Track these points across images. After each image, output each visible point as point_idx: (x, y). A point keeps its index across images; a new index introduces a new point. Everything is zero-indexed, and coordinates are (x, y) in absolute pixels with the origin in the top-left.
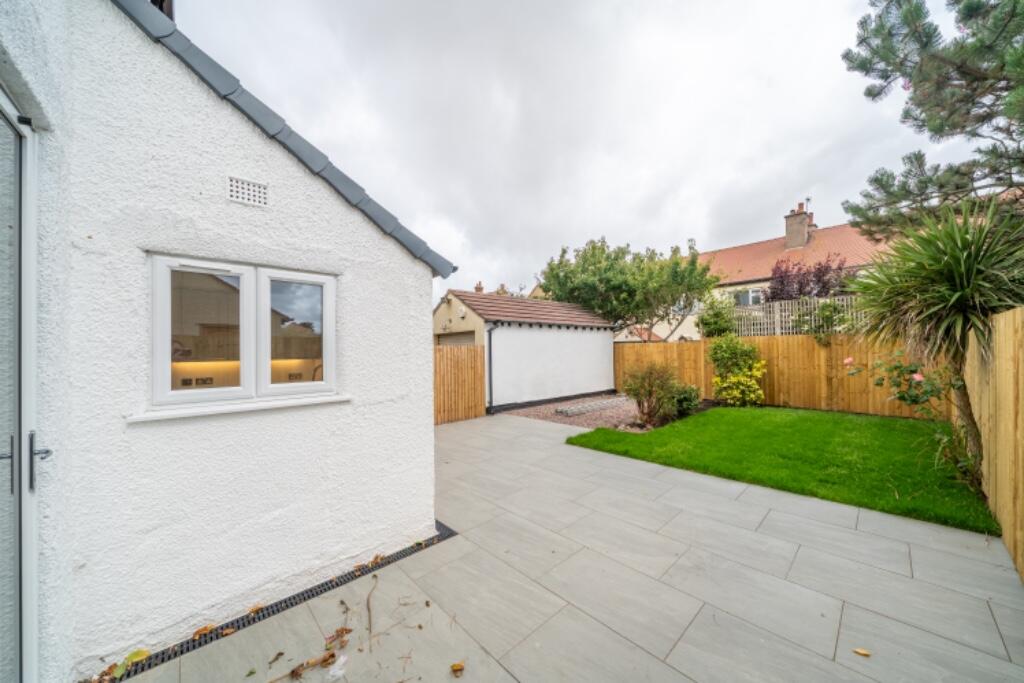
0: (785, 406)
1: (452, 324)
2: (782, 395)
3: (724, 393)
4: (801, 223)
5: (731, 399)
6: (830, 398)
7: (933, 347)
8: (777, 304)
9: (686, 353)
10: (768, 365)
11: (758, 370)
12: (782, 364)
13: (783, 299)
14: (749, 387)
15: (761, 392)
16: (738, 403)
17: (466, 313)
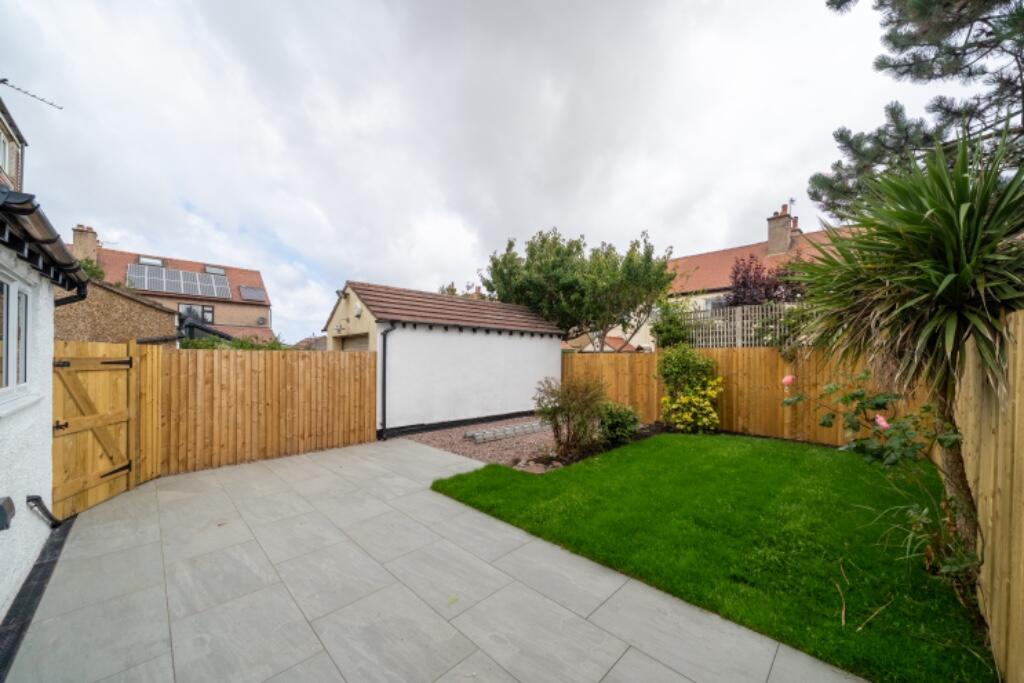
0: (744, 434)
1: (350, 325)
2: (740, 419)
3: (673, 416)
4: (783, 226)
5: (682, 423)
6: (794, 425)
7: (908, 368)
8: (739, 309)
9: (638, 366)
10: (727, 382)
11: (713, 389)
12: (741, 382)
13: (745, 303)
14: (701, 409)
15: (714, 415)
16: (689, 429)
17: (361, 311)
